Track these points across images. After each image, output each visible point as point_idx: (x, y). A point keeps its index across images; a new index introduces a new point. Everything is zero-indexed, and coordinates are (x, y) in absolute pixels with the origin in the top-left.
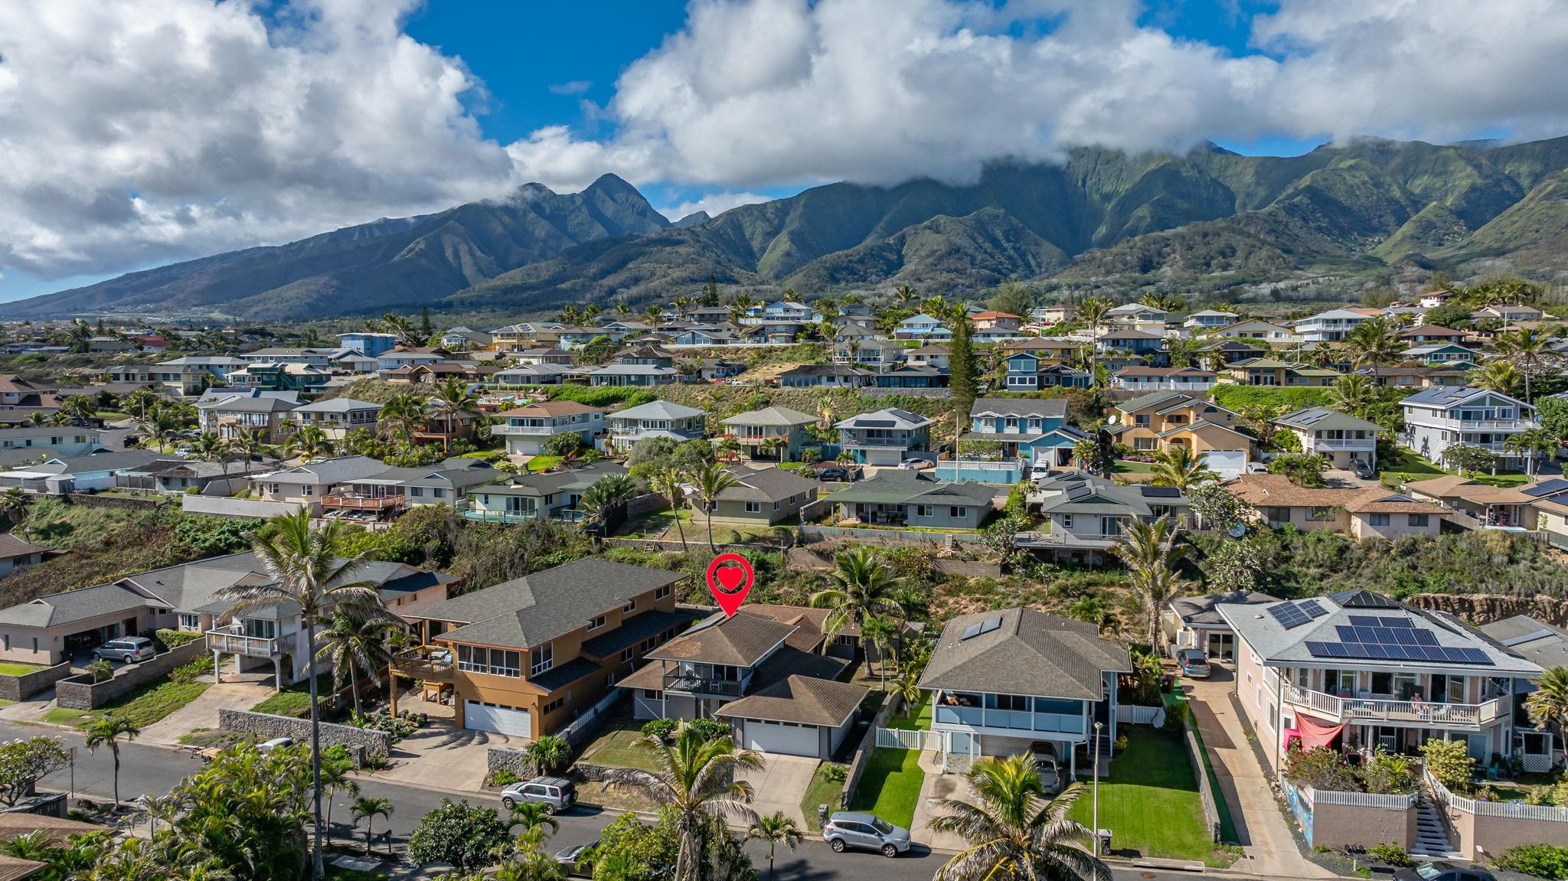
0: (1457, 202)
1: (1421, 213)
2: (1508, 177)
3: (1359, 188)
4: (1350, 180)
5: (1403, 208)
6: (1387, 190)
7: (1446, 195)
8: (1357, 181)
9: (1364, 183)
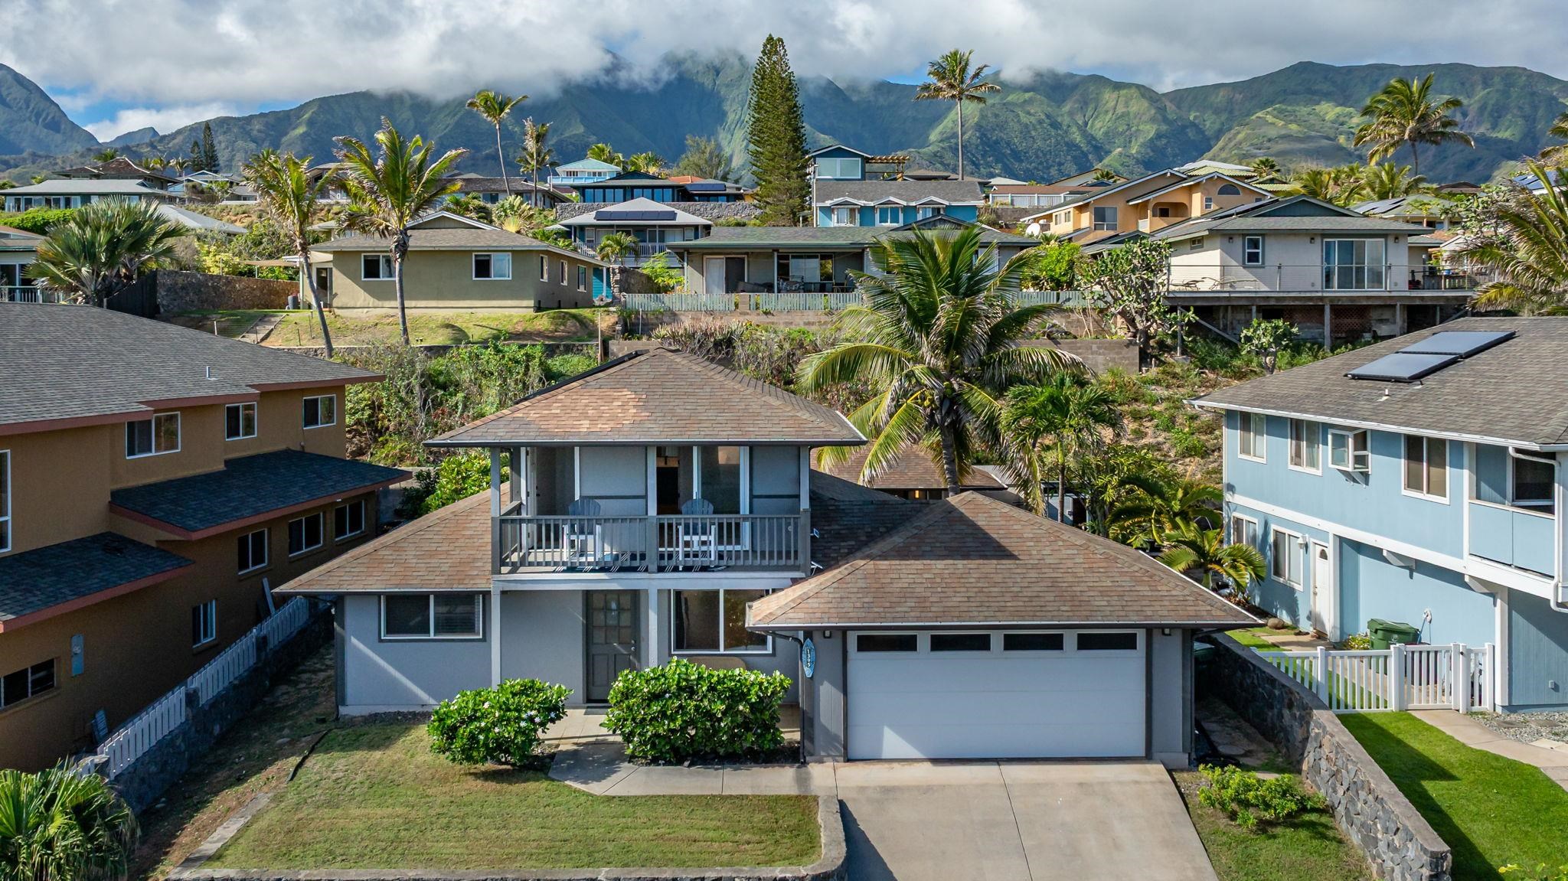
0: (1143, 151)
1: (1106, 161)
2: (1193, 125)
3: (1035, 129)
4: (1024, 119)
5: (1085, 155)
6: (1066, 132)
7: (1130, 142)
8: (1033, 119)
9: (1040, 122)
